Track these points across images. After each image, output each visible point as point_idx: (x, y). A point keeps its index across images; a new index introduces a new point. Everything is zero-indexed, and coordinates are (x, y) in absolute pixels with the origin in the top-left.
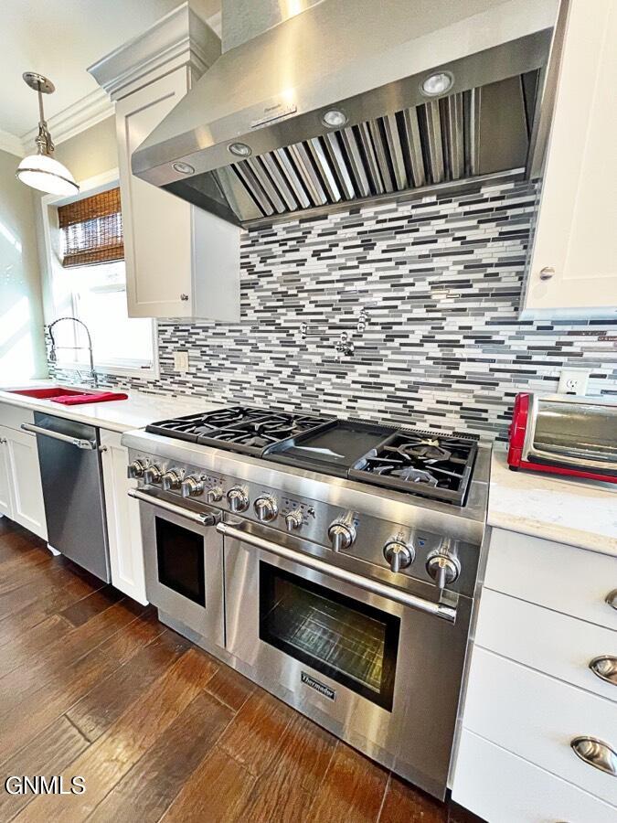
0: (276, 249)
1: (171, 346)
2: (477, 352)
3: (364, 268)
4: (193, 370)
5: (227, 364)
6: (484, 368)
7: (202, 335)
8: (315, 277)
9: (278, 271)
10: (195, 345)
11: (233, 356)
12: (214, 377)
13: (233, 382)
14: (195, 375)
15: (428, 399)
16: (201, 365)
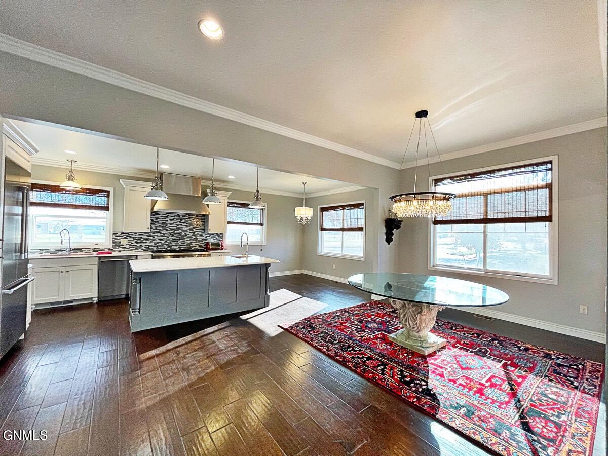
0: (160, 218)
1: (119, 238)
2: (200, 237)
3: (181, 224)
5: (144, 241)
7: (134, 234)
8: (170, 224)
9: (160, 222)
10: (131, 237)
11: (146, 239)
13: (146, 246)
14: (130, 245)
16: (134, 242)
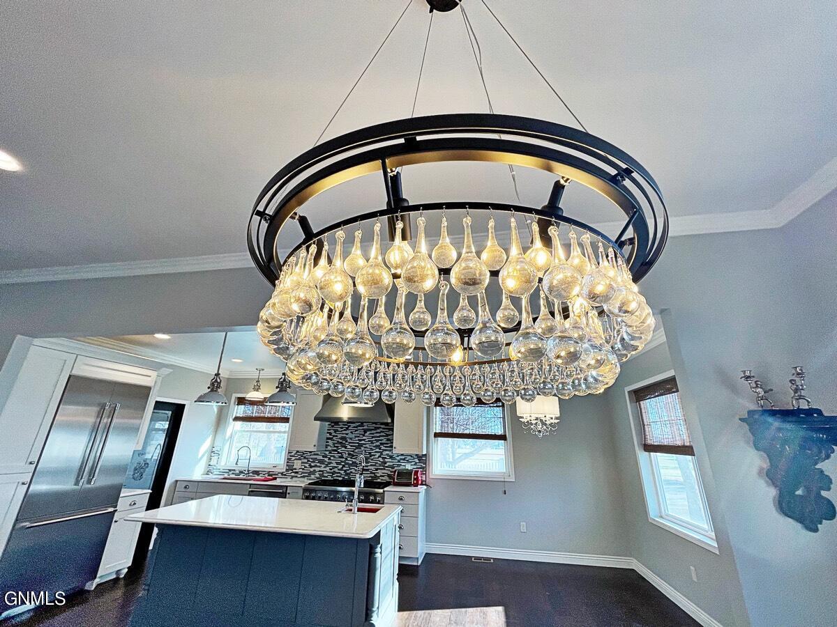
0: (340, 429)
1: (293, 458)
2: (390, 460)
3: (364, 438)
4: (303, 467)
5: (318, 464)
6: (391, 464)
7: (309, 454)
8: (351, 439)
9: (339, 436)
10: (305, 458)
11: (321, 462)
12: (312, 470)
13: (320, 471)
14: (303, 469)
15: (380, 473)
16: (307, 465)
